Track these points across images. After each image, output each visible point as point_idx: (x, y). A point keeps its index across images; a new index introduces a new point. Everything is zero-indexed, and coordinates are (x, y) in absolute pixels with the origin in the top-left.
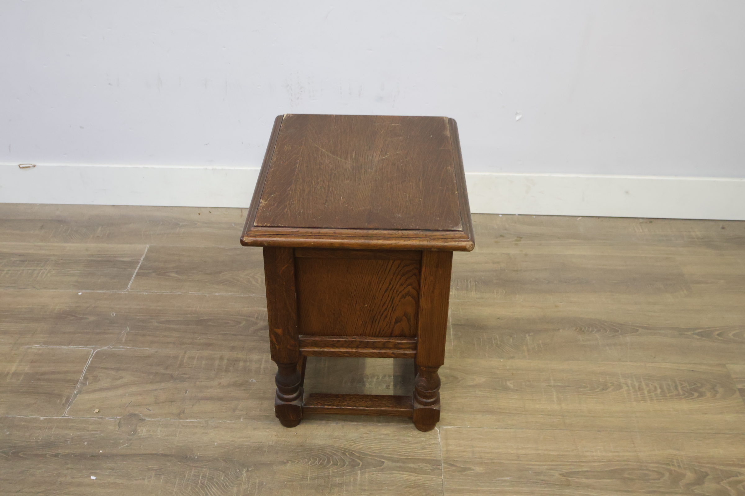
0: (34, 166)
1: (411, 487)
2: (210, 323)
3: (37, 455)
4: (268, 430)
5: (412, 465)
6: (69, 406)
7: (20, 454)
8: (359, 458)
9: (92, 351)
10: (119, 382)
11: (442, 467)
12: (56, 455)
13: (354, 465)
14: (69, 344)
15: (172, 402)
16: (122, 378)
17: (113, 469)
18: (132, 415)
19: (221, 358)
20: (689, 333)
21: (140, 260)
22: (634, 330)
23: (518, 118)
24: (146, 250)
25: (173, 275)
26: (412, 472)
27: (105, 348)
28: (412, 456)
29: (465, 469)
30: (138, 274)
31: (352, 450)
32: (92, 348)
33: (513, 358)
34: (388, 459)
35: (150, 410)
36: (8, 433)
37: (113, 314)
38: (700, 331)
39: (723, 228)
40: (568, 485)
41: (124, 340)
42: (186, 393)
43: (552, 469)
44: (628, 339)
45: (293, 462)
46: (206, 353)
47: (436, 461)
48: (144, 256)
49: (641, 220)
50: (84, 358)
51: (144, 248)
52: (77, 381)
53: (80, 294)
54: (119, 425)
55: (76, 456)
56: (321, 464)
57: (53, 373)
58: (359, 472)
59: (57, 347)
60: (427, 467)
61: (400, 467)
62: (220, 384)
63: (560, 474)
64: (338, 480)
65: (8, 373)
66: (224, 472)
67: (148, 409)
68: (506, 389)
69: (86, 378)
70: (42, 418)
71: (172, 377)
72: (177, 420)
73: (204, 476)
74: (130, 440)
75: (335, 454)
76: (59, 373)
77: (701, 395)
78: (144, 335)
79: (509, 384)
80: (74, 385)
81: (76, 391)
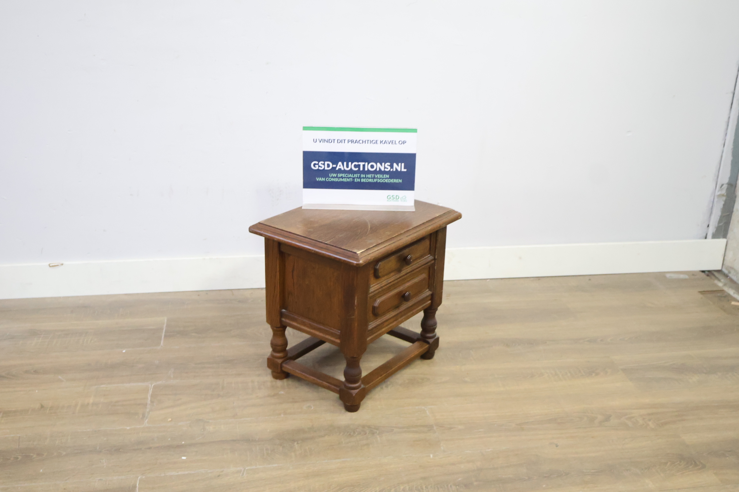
0: (62, 264)
1: (417, 441)
2: (235, 362)
3: (134, 450)
5: (414, 429)
6: (146, 419)
7: (120, 450)
8: (375, 429)
9: (151, 385)
10: (179, 402)
11: (435, 428)
12: (150, 448)
13: (373, 434)
14: (130, 383)
15: (225, 410)
16: (180, 399)
17: (197, 452)
18: (198, 420)
19: (253, 382)
20: (581, 341)
21: (163, 327)
22: (544, 342)
24: (166, 321)
25: (194, 334)
26: (414, 433)
27: (159, 383)
29: (451, 428)
30: (165, 336)
31: (369, 425)
32: (148, 383)
33: (465, 364)
34: (396, 427)
36: (105, 439)
37: (157, 362)
38: (588, 339)
39: (590, 280)
40: (523, 430)
41: (172, 376)
42: (234, 403)
43: (510, 423)
44: (541, 348)
45: (329, 435)
46: (239, 379)
47: (430, 425)
48: (165, 325)
49: (532, 279)
50: (145, 391)
51: (164, 319)
52: (146, 404)
53: (124, 351)
54: (190, 426)
55: (165, 447)
56: (350, 435)
57: (125, 401)
58: (378, 436)
59: (120, 385)
60: (424, 429)
61: (405, 431)
62: (258, 396)
63: (516, 425)
64: (365, 442)
65: (88, 404)
66: (281, 446)
67: (209, 416)
68: (465, 382)
69: (152, 402)
70: (128, 428)
71: (219, 396)
72: (233, 420)
73: (267, 449)
74: (203, 434)
75: (357, 428)
76: (129, 400)
77: (597, 374)
78: (187, 373)
79: (467, 379)
80: (145, 407)
81: (148, 410)
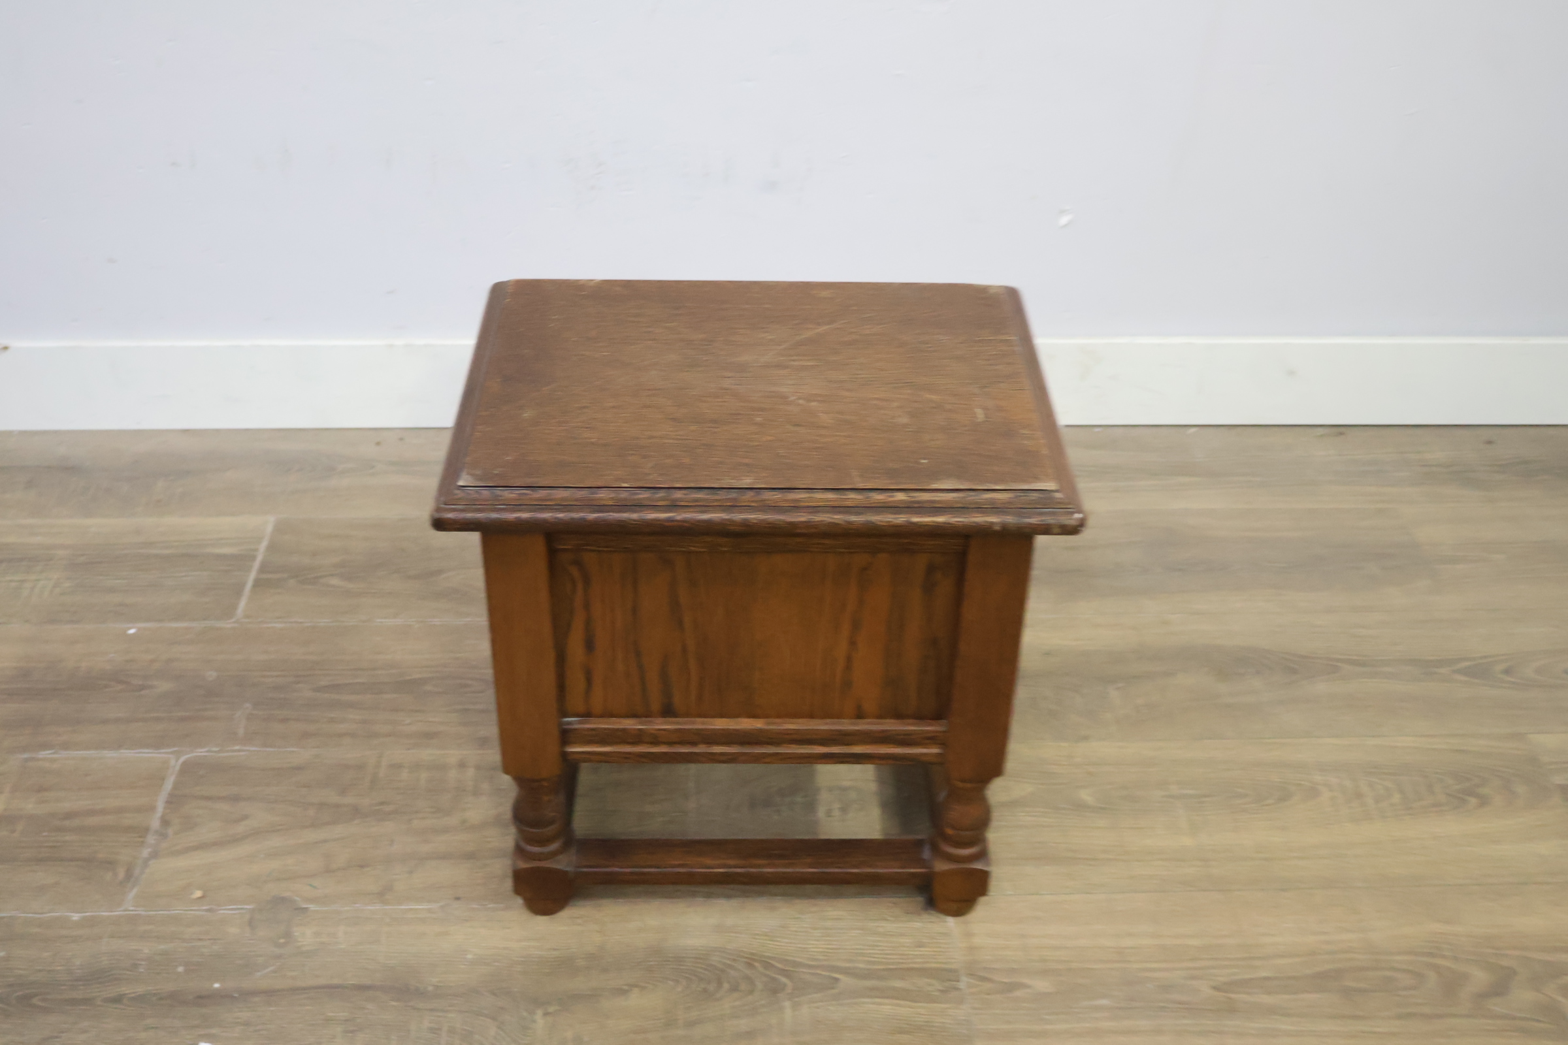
0: (6, 348)
1: (901, 1031)
2: (428, 688)
3: (73, 1002)
4: (579, 921)
5: (898, 984)
6: (133, 887)
7: (35, 1001)
8: (785, 973)
9: (172, 759)
10: (241, 828)
11: (962, 985)
12: (118, 1000)
13: (775, 990)
14: (120, 747)
15: (362, 867)
16: (245, 817)
17: (247, 1024)
18: (279, 901)
19: (462, 765)
20: (1443, 670)
21: (256, 550)
22: (1331, 667)
23: (1064, 220)
24: (269, 529)
25: (335, 581)
26: (897, 998)
27: (201, 752)
28: (899, 963)
29: (1013, 987)
30: (258, 584)
31: (769, 958)
32: (171, 753)
33: (1086, 738)
34: (846, 972)
35: (315, 887)
37: (211, 675)
38: (1467, 664)
39: (1489, 442)
40: (1231, 1009)
41: (241, 732)
42: (392, 843)
43: (1193, 978)
44: (1321, 687)
45: (643, 988)
46: (427, 754)
47: (950, 971)
48: (264, 544)
49: (1320, 431)
50: (155, 779)
51: (264, 523)
52: (147, 830)
53: (132, 631)
54: (251, 923)
55: (161, 999)
56: (705, 990)
57: (91, 813)
58: (787, 1004)
59: (92, 753)
60: (930, 985)
61: (872, 989)
62: (464, 822)
63: (1215, 988)
64: (744, 1024)
66: (494, 1019)
67: (311, 885)
68: (1080, 807)
69: (165, 822)
70: (76, 917)
71: (356, 813)
72: (378, 907)
73: (452, 1031)
74: (279, 957)
75: (730, 967)
76: (103, 812)
77: (1484, 801)
78: (285, 720)
79: (1086, 796)
80: (141, 839)
81: (145, 852)
